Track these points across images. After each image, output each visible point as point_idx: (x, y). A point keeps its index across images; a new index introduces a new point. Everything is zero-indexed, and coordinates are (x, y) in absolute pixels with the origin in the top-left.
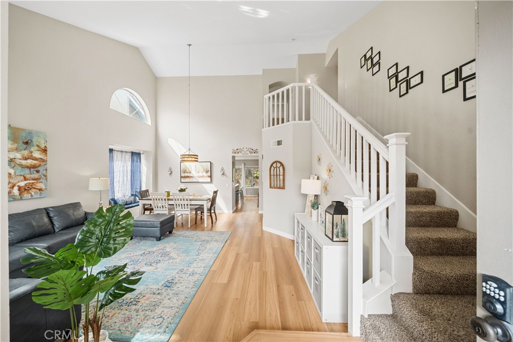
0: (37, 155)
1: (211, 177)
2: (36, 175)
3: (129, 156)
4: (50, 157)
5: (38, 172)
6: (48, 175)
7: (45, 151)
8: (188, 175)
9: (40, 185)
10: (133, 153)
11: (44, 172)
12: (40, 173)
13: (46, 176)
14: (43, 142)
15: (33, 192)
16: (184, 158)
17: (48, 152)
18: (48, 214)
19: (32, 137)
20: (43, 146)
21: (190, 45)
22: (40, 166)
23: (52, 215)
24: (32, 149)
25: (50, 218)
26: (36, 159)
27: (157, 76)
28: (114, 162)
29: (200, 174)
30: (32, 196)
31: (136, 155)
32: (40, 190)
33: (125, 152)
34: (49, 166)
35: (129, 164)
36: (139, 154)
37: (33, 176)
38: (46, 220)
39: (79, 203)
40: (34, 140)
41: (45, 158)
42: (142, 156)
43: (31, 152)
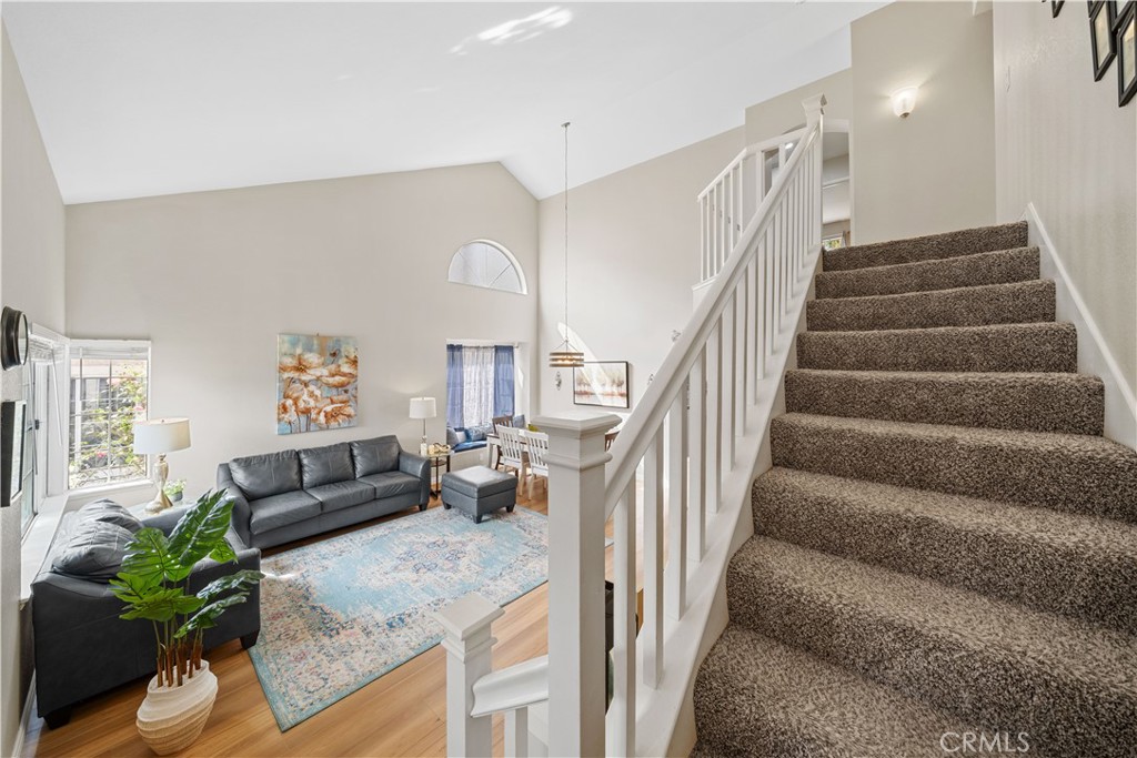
0: (346, 369)
1: (628, 396)
2: (344, 397)
3: (490, 354)
4: (361, 371)
5: (346, 392)
6: (358, 395)
7: (354, 362)
8: (586, 389)
9: (350, 410)
10: (497, 348)
11: (354, 392)
12: (349, 394)
13: (355, 397)
14: (352, 350)
15: (340, 419)
16: (556, 360)
17: (359, 364)
18: (351, 450)
19: (340, 346)
20: (352, 357)
21: (567, 125)
22: (349, 383)
23: (356, 452)
24: (340, 362)
25: (352, 457)
26: (344, 375)
27: (539, 199)
28: (465, 366)
29: (608, 389)
30: (339, 424)
31: (504, 351)
32: (349, 416)
33: (484, 348)
34: (359, 383)
35: (491, 368)
36: (510, 349)
37: (341, 398)
38: (347, 460)
39: (394, 437)
40: (342, 350)
41: (354, 373)
42: (516, 351)
43: (339, 366)
